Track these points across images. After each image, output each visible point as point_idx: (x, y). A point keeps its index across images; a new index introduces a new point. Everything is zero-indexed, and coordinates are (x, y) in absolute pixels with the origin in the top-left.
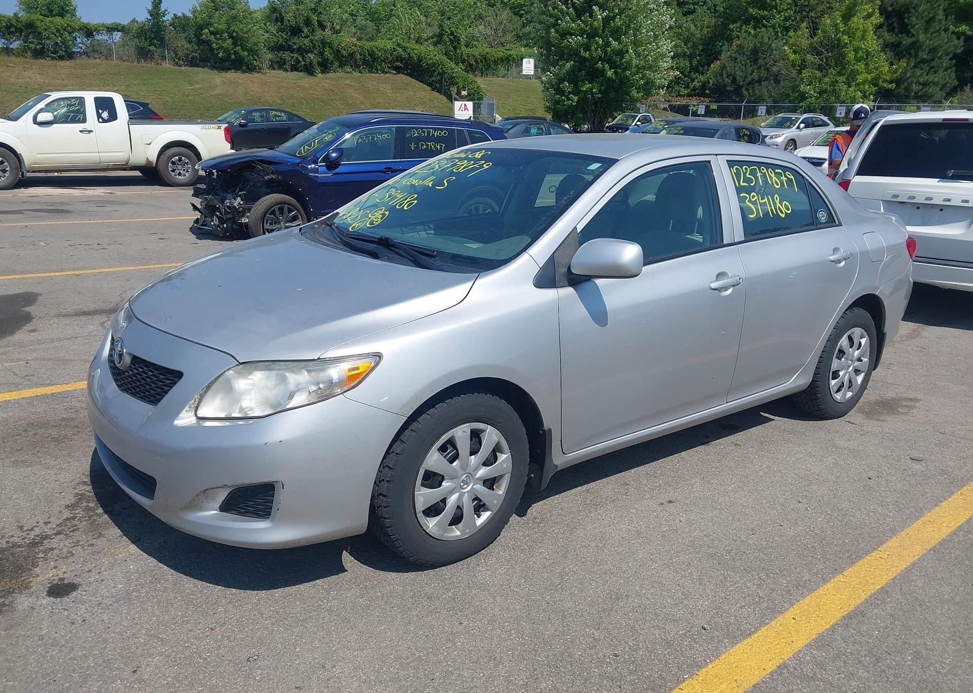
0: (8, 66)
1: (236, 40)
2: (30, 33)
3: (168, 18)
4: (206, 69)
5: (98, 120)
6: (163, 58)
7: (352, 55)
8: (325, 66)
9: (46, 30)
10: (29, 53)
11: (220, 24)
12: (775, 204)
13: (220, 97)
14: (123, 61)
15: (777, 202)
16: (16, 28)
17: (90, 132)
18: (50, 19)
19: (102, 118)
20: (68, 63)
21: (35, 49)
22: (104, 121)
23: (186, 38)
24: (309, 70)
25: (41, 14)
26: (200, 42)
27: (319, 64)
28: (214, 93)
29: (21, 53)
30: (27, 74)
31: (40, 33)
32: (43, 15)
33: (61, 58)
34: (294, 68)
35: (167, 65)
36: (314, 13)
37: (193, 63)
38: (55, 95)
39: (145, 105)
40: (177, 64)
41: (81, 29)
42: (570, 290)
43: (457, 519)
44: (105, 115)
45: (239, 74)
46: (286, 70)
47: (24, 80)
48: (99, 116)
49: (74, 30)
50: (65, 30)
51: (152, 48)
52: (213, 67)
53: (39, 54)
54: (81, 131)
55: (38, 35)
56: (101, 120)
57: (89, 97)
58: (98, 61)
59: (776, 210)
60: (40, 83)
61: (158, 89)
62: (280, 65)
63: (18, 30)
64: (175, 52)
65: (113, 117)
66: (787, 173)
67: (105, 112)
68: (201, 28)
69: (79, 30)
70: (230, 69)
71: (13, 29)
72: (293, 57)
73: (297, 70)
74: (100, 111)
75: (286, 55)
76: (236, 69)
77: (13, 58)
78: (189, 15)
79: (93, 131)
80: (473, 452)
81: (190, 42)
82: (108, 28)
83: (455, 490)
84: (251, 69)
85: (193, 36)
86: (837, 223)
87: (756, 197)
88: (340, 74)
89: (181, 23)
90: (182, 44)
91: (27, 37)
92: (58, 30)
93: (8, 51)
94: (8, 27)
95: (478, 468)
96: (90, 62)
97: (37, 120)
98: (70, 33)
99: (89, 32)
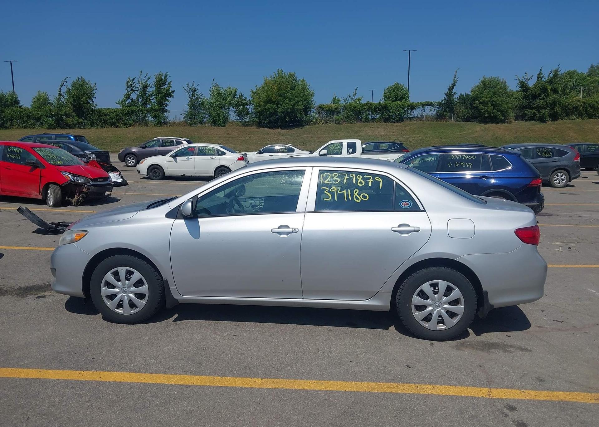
1: (494, 106)
2: (384, 110)
3: (456, 96)
4: (475, 123)
5: (347, 153)
6: (450, 118)
7: (576, 108)
8: (554, 117)
9: (392, 108)
10: (382, 120)
11: (486, 97)
13: (476, 138)
14: (429, 121)
15: (356, 194)
16: (379, 108)
18: (395, 102)
20: (399, 124)
21: (386, 118)
22: (350, 154)
23: (465, 106)
24: (542, 120)
25: (391, 101)
26: (472, 108)
27: (550, 116)
28: (473, 136)
29: (379, 120)
30: (377, 131)
31: (389, 110)
32: (392, 101)
33: (397, 121)
34: (532, 119)
35: (452, 121)
36: (550, 84)
37: (467, 120)
38: (331, 142)
39: (400, 144)
40: (458, 121)
41: (409, 106)
44: (351, 151)
45: (494, 125)
46: (527, 120)
48: (348, 151)
49: (405, 107)
50: (401, 107)
51: (445, 113)
52: (480, 122)
53: (386, 120)
55: (388, 111)
56: (348, 153)
57: (345, 142)
58: (416, 122)
59: (352, 197)
60: (382, 135)
61: (441, 135)
62: (523, 117)
63: (380, 110)
64: (458, 115)
65: (354, 151)
66: (376, 178)
67: (351, 149)
68: (474, 100)
69: (408, 107)
70: (489, 122)
71: (377, 109)
72: (531, 112)
73: (534, 120)
74: (349, 149)
75: (527, 111)
76: (493, 122)
77: (375, 123)
78: (469, 93)
80: (127, 279)
81: (467, 108)
82: (423, 104)
83: (119, 293)
84: (502, 122)
85: (469, 105)
86: (422, 210)
87: (336, 189)
88: (566, 120)
89: (463, 99)
90: (463, 110)
91: (383, 112)
92: (397, 108)
93: (373, 120)
94: (375, 109)
95: (130, 287)
96: (411, 122)
97: (320, 153)
98: (403, 109)
99: (413, 107)
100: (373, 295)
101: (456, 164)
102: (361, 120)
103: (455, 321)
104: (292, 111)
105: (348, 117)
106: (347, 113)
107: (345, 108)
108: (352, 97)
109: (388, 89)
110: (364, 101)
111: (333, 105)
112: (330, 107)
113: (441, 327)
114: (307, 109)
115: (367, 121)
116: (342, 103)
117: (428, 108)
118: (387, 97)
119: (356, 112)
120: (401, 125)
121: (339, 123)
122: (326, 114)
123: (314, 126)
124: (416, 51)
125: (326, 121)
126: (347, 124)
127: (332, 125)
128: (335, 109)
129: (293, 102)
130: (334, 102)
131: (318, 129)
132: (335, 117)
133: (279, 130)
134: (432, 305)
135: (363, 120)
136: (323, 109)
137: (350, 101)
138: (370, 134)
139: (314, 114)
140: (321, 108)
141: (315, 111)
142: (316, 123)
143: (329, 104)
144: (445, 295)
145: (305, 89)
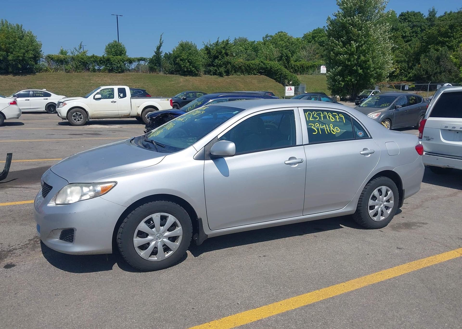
0: (98, 76)
1: (191, 63)
2: (108, 63)
3: (163, 54)
4: (178, 75)
5: (119, 97)
6: (160, 71)
7: (240, 67)
8: (228, 73)
9: (114, 61)
10: (107, 71)
11: (184, 56)
12: (329, 128)
13: (182, 87)
14: (144, 73)
15: (332, 127)
16: (103, 61)
17: (115, 102)
18: (116, 57)
19: (120, 96)
20: (122, 74)
21: (109, 69)
22: (121, 98)
23: (170, 62)
24: (221, 75)
25: (112, 55)
26: (175, 64)
27: (225, 72)
28: (179, 85)
29: (104, 71)
30: (105, 79)
31: (112, 63)
32: (113, 56)
33: (119, 72)
34: (215, 74)
35: (161, 74)
36: (224, 49)
37: (172, 73)
38: (103, 88)
39: (144, 91)
40: (165, 73)
41: (127, 60)
42: (211, 161)
43: (155, 252)
44: (122, 95)
45: (191, 77)
46: (211, 75)
47: (103, 82)
48: (119, 96)
50: (121, 61)
51: (155, 67)
52: (182, 75)
53: (111, 71)
54: (112, 102)
55: (111, 64)
56: (120, 97)
57: (116, 88)
58: (133, 73)
59: (330, 130)
60: (109, 83)
61: (156, 84)
62: (208, 72)
64: (165, 68)
65: (125, 96)
66: (340, 115)
67: (122, 94)
68: (176, 58)
69: (126, 61)
70: (187, 75)
71: (102, 62)
72: (214, 69)
73: (216, 75)
74: (120, 94)
75: (212, 68)
76: (190, 75)
77: (101, 73)
78: (172, 52)
79: (116, 102)
80: (162, 225)
81: (171, 64)
82: (138, 59)
83: (153, 240)
84: (196, 75)
85: (173, 61)
86: (370, 137)
87: (318, 125)
88: (235, 76)
89: (168, 57)
90: (168, 65)
91: (107, 64)
92: (119, 61)
93: (99, 70)
94: (100, 61)
96: (130, 73)
97: (95, 98)
98: (123, 62)
99: (131, 61)
102: (89, 69)
104: (23, 60)
105: (77, 67)
106: (75, 63)
107: (73, 59)
108: (78, 50)
109: (109, 45)
110: (89, 54)
111: (62, 56)
112: (59, 57)
113: (382, 218)
114: (36, 57)
115: (94, 71)
116: (69, 54)
117: (142, 63)
118: (108, 52)
119: (84, 63)
120: (123, 75)
121: (69, 72)
122: (55, 64)
123: (45, 73)
124: (122, 16)
125: (56, 70)
126: (76, 73)
127: (63, 73)
128: (64, 59)
129: (23, 51)
130: (62, 52)
131: (50, 76)
132: (64, 67)
133: (10, 76)
134: (378, 204)
135: (90, 70)
136: (52, 59)
137: (76, 53)
138: (99, 82)
139: (42, 63)
140: (50, 58)
141: (44, 60)
142: (46, 71)
143: (57, 54)
144: (385, 196)
145: (32, 40)
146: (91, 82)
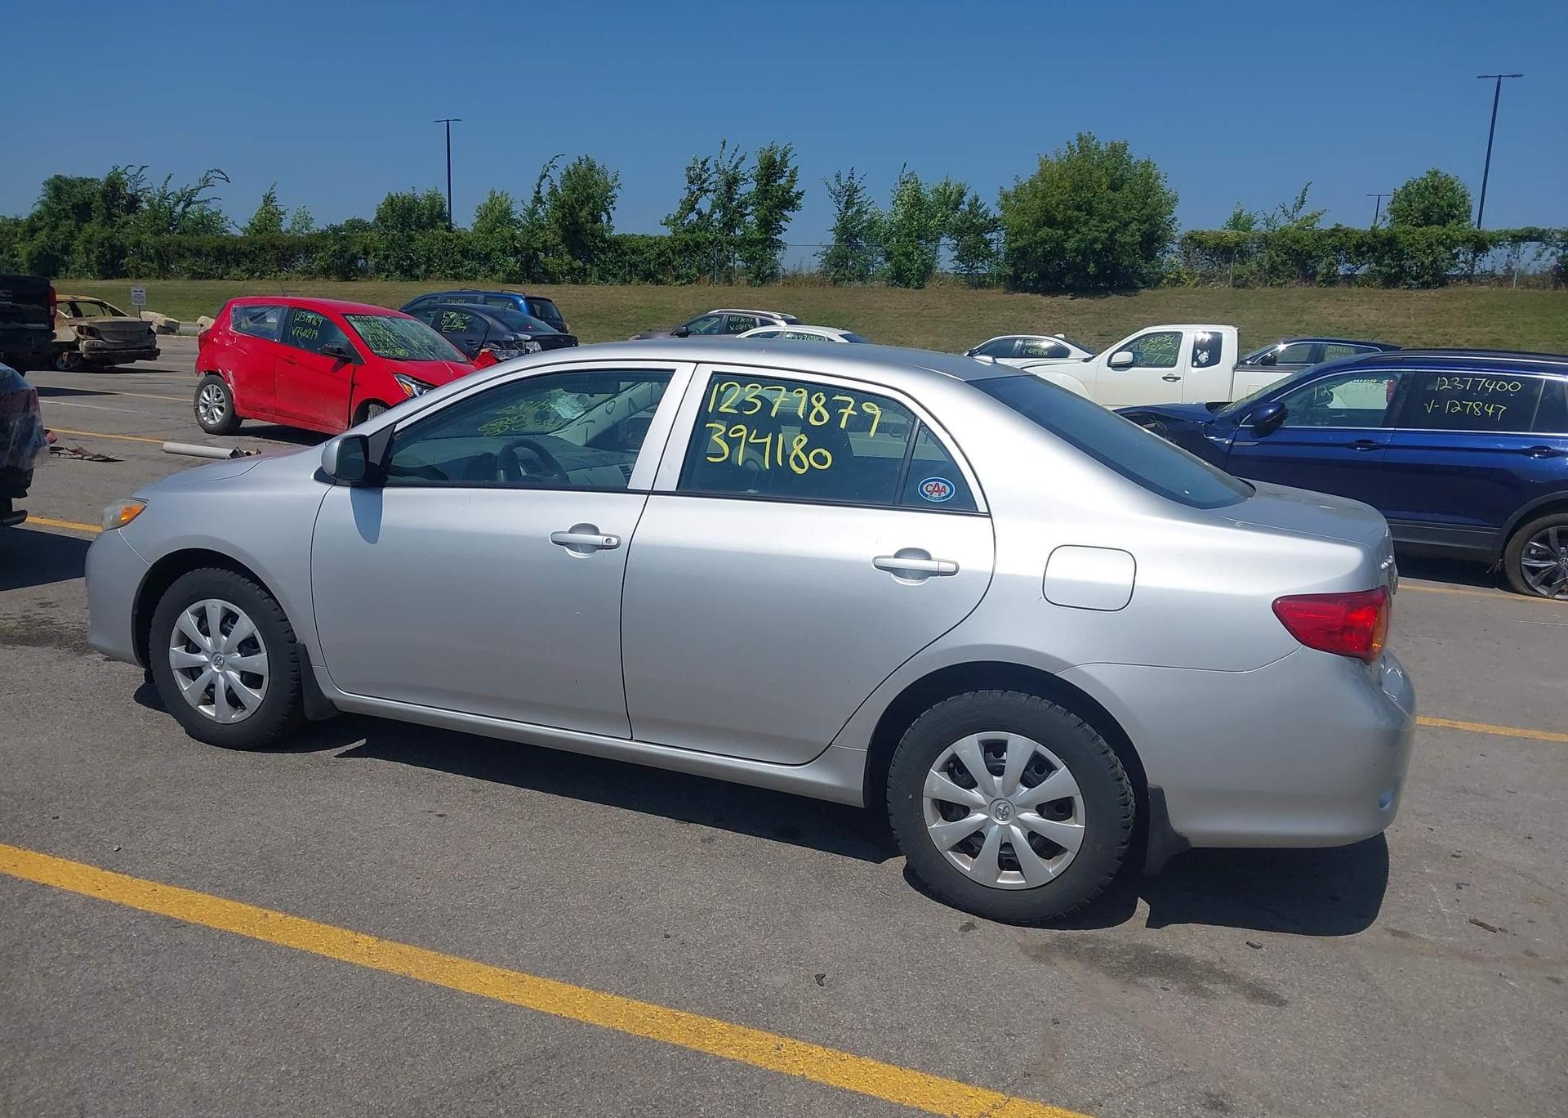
0: (1338, 300)
2: (1387, 252)
5: (1193, 363)
9: (1411, 245)
10: (1379, 280)
14: (1529, 286)
16: (1370, 246)
17: (1176, 379)
18: (1424, 229)
19: (1198, 361)
20: (1432, 292)
21: (1390, 275)
22: (1200, 365)
25: (1411, 224)
29: (1366, 281)
30: (1357, 310)
31: (1402, 250)
32: (1414, 225)
33: (1426, 285)
38: (1145, 330)
41: (1468, 240)
43: (209, 696)
44: (1204, 357)
47: (1349, 319)
48: (1195, 358)
49: (1455, 243)
50: (1442, 243)
53: (1391, 281)
54: (1164, 378)
55: (1400, 255)
56: (1196, 364)
57: (1189, 333)
58: (1486, 288)
59: (786, 457)
60: (1370, 323)
63: (1372, 249)
65: (1214, 359)
66: (863, 405)
67: (1205, 353)
69: (1464, 242)
71: (1365, 249)
74: (1199, 351)
77: (1355, 289)
79: (1180, 378)
80: (225, 630)
82: (1513, 237)
91: (1382, 257)
92: (1430, 246)
93: (1350, 279)
94: (1358, 247)
95: (231, 653)
96: (1471, 289)
97: (1112, 361)
98: (1449, 249)
99: (1480, 245)
100: (817, 755)
101: (1453, 405)
102: (1312, 277)
103: (1052, 868)
104: (1108, 249)
105: (1273, 269)
106: (1271, 257)
107: (1266, 241)
108: (1290, 211)
109: (1406, 188)
110: (1325, 224)
111: (1232, 235)
112: (1222, 238)
113: (1009, 880)
114: (1151, 243)
115: (1331, 280)
116: (1260, 227)
117: (1530, 249)
118: (1399, 214)
119: (1299, 254)
120: (1437, 296)
121: (1244, 285)
122: (1206, 259)
123: (1169, 289)
124: (1521, 76)
125: (1207, 278)
126: (1269, 289)
127: (1224, 288)
128: (1237, 244)
129: (1114, 224)
130: (1236, 223)
131: (1180, 298)
132: (1233, 268)
133: (1065, 299)
134: (984, 806)
135: (1318, 278)
136: (1199, 244)
137: (1283, 222)
138: (1332, 319)
139: (1171, 258)
140: (1195, 242)
141: (1175, 248)
142: (1177, 281)
143: (1218, 229)
144: (1026, 781)
145: (1149, 190)
146: (1305, 317)
